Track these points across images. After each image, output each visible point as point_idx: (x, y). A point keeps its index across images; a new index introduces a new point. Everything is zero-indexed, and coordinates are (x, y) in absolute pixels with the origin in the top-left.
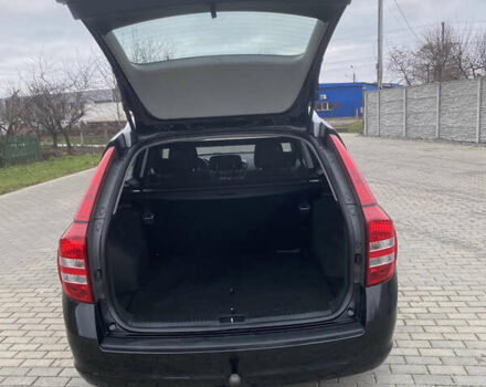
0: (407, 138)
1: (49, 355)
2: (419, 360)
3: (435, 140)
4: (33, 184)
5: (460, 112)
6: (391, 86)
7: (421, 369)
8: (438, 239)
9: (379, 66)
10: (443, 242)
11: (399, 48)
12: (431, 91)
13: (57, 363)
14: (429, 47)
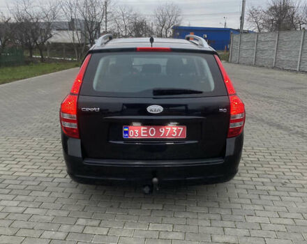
0: (255, 65)
1: (46, 171)
2: (251, 183)
3: (273, 68)
4: (21, 79)
5: (289, 51)
6: (248, 32)
7: (252, 187)
8: (268, 123)
9: (242, 18)
10: (271, 125)
11: (256, 7)
12: (273, 37)
13: (51, 175)
14: (274, 8)
